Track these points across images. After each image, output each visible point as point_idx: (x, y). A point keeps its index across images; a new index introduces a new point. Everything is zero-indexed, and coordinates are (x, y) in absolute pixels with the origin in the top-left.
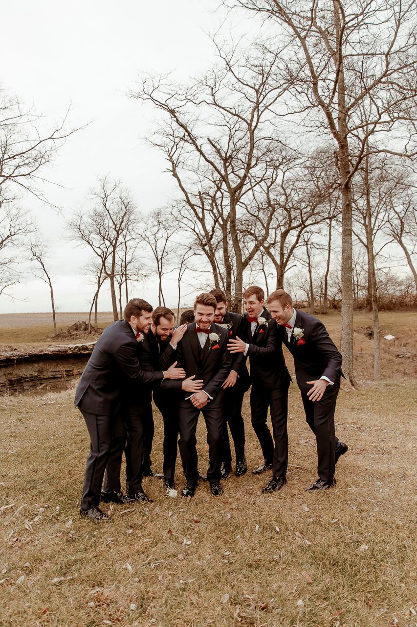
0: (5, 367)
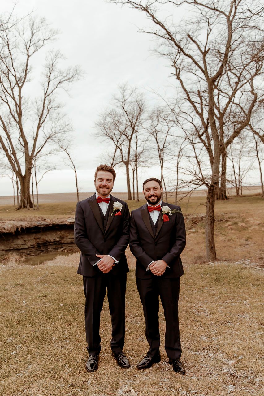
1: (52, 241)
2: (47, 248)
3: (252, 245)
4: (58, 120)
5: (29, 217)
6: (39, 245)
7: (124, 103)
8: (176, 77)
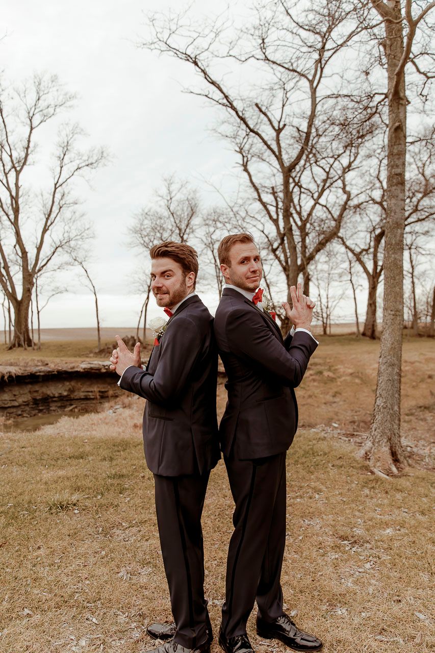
0: (32, 383)
1: (57, 395)
2: (48, 406)
3: (341, 403)
4: (74, 221)
5: (23, 360)
6: (36, 402)
7: (170, 202)
8: (242, 168)
